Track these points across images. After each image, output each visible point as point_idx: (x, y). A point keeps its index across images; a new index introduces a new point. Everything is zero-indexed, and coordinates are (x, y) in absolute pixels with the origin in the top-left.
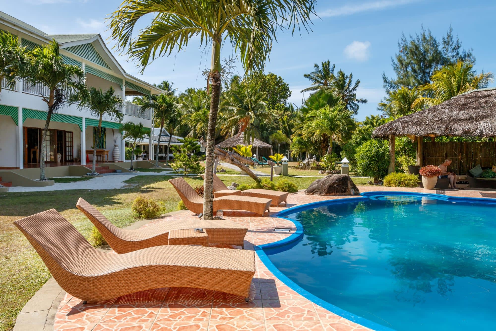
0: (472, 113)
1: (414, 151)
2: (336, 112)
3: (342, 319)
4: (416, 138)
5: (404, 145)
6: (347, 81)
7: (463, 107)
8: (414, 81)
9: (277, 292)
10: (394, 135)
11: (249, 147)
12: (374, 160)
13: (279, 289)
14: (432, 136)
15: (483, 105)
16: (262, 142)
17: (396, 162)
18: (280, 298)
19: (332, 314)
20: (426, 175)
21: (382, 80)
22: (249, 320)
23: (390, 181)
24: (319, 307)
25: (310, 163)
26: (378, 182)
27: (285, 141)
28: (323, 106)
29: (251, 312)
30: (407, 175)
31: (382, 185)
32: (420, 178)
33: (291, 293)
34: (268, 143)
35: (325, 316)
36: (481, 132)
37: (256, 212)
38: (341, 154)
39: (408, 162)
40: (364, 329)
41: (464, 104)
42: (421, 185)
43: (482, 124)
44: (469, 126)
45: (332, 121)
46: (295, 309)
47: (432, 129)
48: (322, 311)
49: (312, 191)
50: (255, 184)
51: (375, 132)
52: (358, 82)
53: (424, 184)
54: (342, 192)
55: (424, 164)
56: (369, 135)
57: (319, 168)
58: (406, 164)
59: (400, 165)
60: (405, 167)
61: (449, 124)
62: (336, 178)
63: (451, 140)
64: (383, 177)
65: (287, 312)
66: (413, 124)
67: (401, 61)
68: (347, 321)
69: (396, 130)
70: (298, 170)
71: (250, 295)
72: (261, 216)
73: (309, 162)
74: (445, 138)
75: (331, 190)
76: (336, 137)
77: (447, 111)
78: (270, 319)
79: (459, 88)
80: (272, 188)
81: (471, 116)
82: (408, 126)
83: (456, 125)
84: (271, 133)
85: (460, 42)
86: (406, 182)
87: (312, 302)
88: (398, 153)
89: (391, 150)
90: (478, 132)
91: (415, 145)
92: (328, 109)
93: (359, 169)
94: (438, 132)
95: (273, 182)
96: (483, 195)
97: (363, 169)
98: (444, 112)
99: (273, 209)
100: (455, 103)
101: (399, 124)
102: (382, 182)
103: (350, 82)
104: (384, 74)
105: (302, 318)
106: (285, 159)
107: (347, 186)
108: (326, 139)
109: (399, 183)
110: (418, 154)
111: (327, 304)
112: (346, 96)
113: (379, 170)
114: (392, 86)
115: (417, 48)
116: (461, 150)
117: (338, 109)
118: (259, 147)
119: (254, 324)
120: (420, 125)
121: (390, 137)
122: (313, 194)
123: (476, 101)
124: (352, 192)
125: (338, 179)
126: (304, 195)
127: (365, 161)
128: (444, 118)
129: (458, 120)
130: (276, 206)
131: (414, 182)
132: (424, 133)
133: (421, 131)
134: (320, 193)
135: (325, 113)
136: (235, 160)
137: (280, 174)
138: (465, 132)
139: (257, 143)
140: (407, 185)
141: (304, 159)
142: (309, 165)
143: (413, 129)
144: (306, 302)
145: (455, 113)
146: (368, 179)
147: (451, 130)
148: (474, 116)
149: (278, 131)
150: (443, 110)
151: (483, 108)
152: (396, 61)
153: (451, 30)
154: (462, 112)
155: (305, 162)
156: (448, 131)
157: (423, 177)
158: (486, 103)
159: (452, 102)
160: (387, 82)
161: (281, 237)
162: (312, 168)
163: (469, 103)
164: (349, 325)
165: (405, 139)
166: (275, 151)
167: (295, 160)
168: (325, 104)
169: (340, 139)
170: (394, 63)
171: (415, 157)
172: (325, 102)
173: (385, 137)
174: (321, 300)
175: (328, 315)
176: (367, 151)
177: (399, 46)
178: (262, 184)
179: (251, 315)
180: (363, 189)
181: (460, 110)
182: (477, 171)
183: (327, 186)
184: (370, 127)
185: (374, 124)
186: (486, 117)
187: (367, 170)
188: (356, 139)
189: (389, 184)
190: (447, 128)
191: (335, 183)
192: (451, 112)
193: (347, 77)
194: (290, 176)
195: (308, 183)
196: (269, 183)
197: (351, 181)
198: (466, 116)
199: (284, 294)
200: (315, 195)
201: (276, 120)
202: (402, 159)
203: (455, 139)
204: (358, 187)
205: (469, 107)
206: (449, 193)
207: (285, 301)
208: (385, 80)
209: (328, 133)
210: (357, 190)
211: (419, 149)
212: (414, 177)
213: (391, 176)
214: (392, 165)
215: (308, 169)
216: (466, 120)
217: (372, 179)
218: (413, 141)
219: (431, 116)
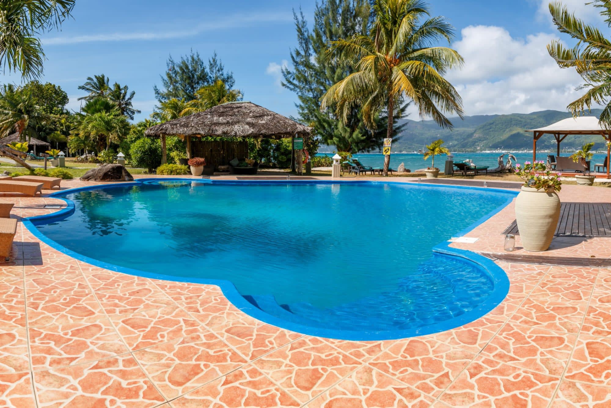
0: (229, 119)
1: (185, 148)
2: (112, 116)
3: (105, 270)
4: (185, 137)
5: (176, 143)
6: (123, 92)
7: (221, 114)
8: (183, 93)
9: (40, 253)
10: (164, 134)
11: (25, 145)
12: (147, 154)
13: (43, 250)
14: (199, 136)
15: (237, 113)
16: (39, 141)
17: (168, 155)
18: (43, 257)
19: (94, 267)
20: (193, 165)
21: (154, 92)
22: (7, 276)
23: (162, 171)
24: (82, 263)
25: (88, 158)
26: (151, 172)
27: (64, 141)
28: (99, 111)
29: (10, 270)
30: (178, 165)
31: (155, 174)
32: (189, 168)
33: (55, 252)
34: (47, 142)
35: (88, 269)
36: (236, 133)
37: (27, 193)
38: (118, 150)
39: (180, 156)
40: (126, 276)
41: (223, 112)
42: (190, 173)
43: (236, 127)
44: (227, 129)
45: (108, 123)
46: (57, 266)
47: (197, 130)
48: (86, 266)
49: (87, 178)
50: (29, 172)
51: (146, 132)
52: (133, 94)
53: (192, 172)
54: (117, 178)
55: (192, 157)
56: (142, 134)
57: (97, 161)
58: (178, 158)
59: (173, 159)
60: (176, 159)
61: (211, 126)
62: (110, 167)
63: (215, 140)
64: (156, 168)
65: (48, 268)
66: (181, 126)
67: (170, 78)
68: (109, 271)
69: (166, 130)
70: (76, 164)
71: (11, 256)
72: (32, 196)
73: (87, 156)
74: (210, 138)
75: (106, 176)
76: (112, 137)
77: (209, 116)
78: (30, 275)
79: (219, 100)
80: (47, 175)
81: (228, 121)
82: (176, 128)
83: (217, 128)
84: (49, 134)
85: (222, 65)
86: (178, 171)
87: (76, 260)
88: (170, 150)
89: (162, 146)
90: (233, 133)
91: (185, 143)
92: (104, 114)
93: (134, 162)
94: (202, 132)
95: (47, 171)
96: (238, 178)
97: (138, 161)
98: (207, 118)
99: (44, 192)
100: (215, 111)
101: (168, 126)
102: (156, 171)
103: (125, 93)
104: (156, 87)
105: (65, 273)
106: (62, 153)
107: (121, 173)
108: (103, 139)
109: (171, 172)
110: (187, 150)
111: (91, 260)
112: (123, 104)
113: (152, 163)
114: (163, 97)
115: (187, 67)
116: (223, 146)
117: (113, 114)
118: (36, 145)
119: (12, 279)
120: (187, 127)
121: (161, 136)
122: (88, 180)
123: (231, 110)
124: (127, 178)
125: (113, 168)
126: (79, 181)
127: (139, 155)
128: (207, 122)
129: (218, 124)
130: (49, 189)
131: (184, 171)
132: (190, 133)
133: (188, 131)
134: (95, 180)
135: (101, 117)
136: (7, 152)
137: (57, 166)
138: (224, 133)
139: (34, 142)
140: (178, 174)
141: (82, 155)
142: (87, 159)
143: (181, 130)
144: (70, 259)
145: (215, 118)
146: (143, 170)
147: (213, 131)
148: (231, 121)
149: (56, 132)
150: (206, 116)
151: (236, 115)
152: (166, 78)
153: (215, 55)
154: (221, 118)
155: (83, 157)
156: (211, 132)
157: (191, 167)
158: (238, 112)
159: (213, 110)
160: (158, 94)
161: (51, 212)
162: (90, 162)
163: (227, 111)
164: (111, 274)
165: (176, 139)
166: (54, 147)
167: (74, 155)
168: (101, 109)
169: (116, 138)
170: (164, 80)
171: (185, 153)
172: (102, 107)
173: (157, 136)
174: (85, 257)
175: (91, 269)
176: (140, 147)
177: (168, 65)
178: (36, 173)
179: (10, 272)
180: (136, 177)
181: (220, 116)
182: (235, 162)
183: (101, 174)
184: (144, 129)
185: (148, 126)
186: (238, 122)
187: (141, 163)
188: (131, 138)
189: (162, 173)
190: (210, 129)
191: (109, 171)
192: (213, 117)
193: (122, 89)
194: (67, 167)
195: (84, 173)
196: (43, 171)
197: (125, 170)
198: (225, 121)
199: (48, 254)
200: (90, 181)
201: (54, 122)
202: (174, 154)
203: (218, 139)
204: (133, 175)
205: (227, 115)
206: (213, 178)
207: (48, 260)
208: (157, 92)
209: (105, 133)
210: (132, 177)
211: (188, 146)
212: (184, 167)
213: (164, 167)
214: (165, 158)
215: (87, 162)
216: (224, 124)
217: (147, 170)
218: (183, 140)
219: (196, 120)
